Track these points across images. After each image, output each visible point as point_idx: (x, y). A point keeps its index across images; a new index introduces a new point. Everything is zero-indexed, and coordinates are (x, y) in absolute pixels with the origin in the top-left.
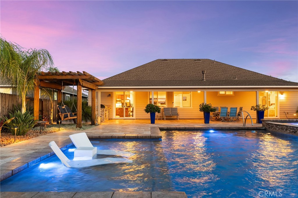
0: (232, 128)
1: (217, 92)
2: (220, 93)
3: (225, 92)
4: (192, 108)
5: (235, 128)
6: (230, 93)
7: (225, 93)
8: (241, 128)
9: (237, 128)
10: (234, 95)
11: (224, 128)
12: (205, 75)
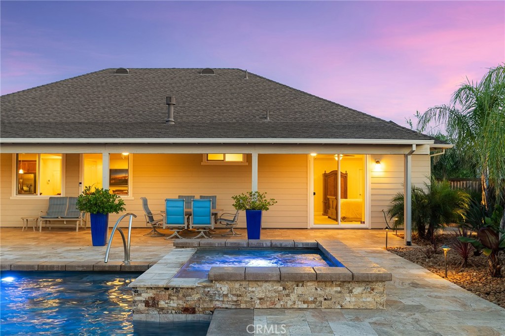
0: (72, 266)
1: (202, 155)
2: (209, 159)
3: (224, 154)
4: (133, 198)
5: (83, 266)
6: (235, 157)
7: (224, 157)
8: (101, 269)
9: (88, 267)
10: (247, 164)
11: (47, 266)
12: (172, 108)
